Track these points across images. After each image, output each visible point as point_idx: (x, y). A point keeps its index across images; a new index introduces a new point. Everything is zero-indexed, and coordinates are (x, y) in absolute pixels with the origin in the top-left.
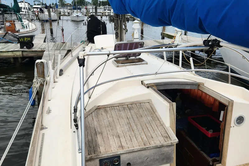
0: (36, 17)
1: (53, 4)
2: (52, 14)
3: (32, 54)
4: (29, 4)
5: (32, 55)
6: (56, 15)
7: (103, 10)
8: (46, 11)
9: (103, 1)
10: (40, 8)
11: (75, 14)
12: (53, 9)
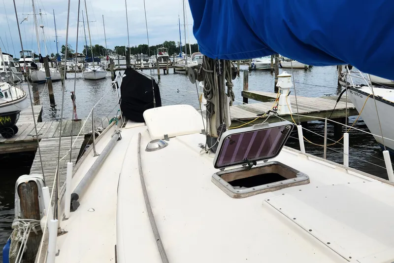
0: (25, 77)
1: (52, 55)
2: (52, 70)
3: (14, 147)
4: (12, 56)
5: (14, 149)
6: (58, 72)
7: (135, 60)
8: (41, 66)
9: (133, 48)
10: (31, 62)
11: (90, 69)
12: (53, 63)
